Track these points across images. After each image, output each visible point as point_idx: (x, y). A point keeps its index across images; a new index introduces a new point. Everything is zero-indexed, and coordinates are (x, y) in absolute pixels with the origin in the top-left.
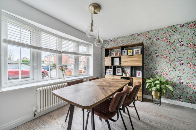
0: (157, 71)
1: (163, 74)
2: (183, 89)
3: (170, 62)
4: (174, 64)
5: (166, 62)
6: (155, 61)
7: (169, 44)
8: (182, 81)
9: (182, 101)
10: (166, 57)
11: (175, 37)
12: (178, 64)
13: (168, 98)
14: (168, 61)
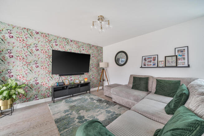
0: (12, 74)
1: (18, 77)
2: (39, 88)
3: (27, 65)
4: (30, 66)
5: (22, 64)
6: (8, 63)
7: (25, 45)
8: (37, 82)
9: (38, 99)
10: (22, 59)
11: (30, 41)
12: (34, 66)
13: (25, 101)
14: (24, 63)
